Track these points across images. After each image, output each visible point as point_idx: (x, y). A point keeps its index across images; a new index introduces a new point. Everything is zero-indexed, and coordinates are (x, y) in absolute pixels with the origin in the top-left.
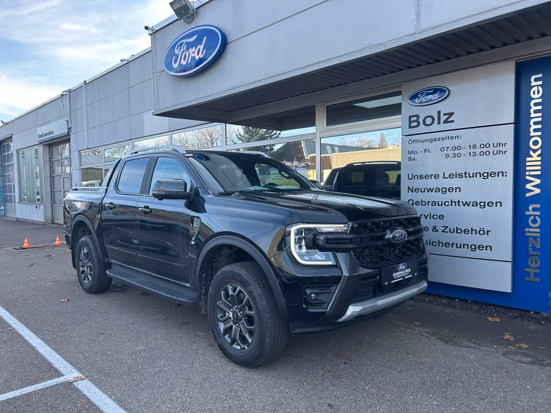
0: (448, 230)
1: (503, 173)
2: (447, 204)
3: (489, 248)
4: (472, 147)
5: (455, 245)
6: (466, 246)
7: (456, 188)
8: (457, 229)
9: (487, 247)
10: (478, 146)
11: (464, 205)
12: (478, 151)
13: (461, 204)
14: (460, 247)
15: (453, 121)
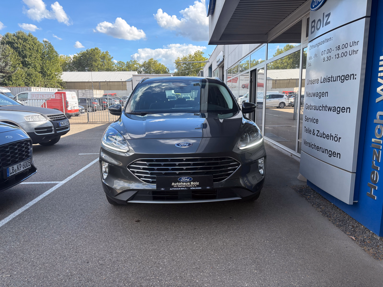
0: (319, 135)
1: (353, 75)
2: (321, 108)
3: (339, 155)
4: (337, 48)
5: (321, 149)
6: (326, 151)
7: (326, 93)
8: (323, 134)
9: (338, 154)
10: (341, 47)
11: (329, 111)
12: (340, 52)
13: (327, 108)
14: (324, 152)
15: (329, 23)
